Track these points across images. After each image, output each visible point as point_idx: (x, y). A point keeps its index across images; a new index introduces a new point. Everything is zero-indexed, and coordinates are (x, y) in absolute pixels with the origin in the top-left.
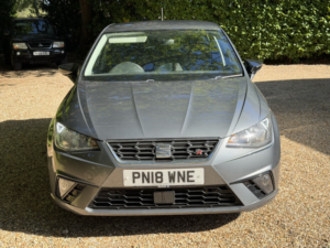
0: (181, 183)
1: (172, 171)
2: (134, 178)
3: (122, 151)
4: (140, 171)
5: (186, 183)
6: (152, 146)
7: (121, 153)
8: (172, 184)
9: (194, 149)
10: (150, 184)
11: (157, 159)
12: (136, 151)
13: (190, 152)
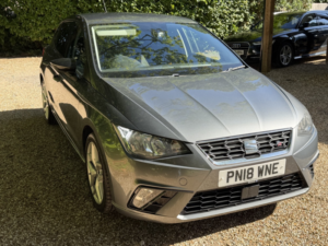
0: (268, 176)
1: (261, 165)
2: (228, 177)
3: (213, 151)
4: (234, 170)
5: (272, 175)
6: (240, 143)
7: (212, 154)
8: (261, 178)
9: (274, 142)
10: (242, 181)
11: (246, 155)
12: (226, 150)
13: (272, 145)
